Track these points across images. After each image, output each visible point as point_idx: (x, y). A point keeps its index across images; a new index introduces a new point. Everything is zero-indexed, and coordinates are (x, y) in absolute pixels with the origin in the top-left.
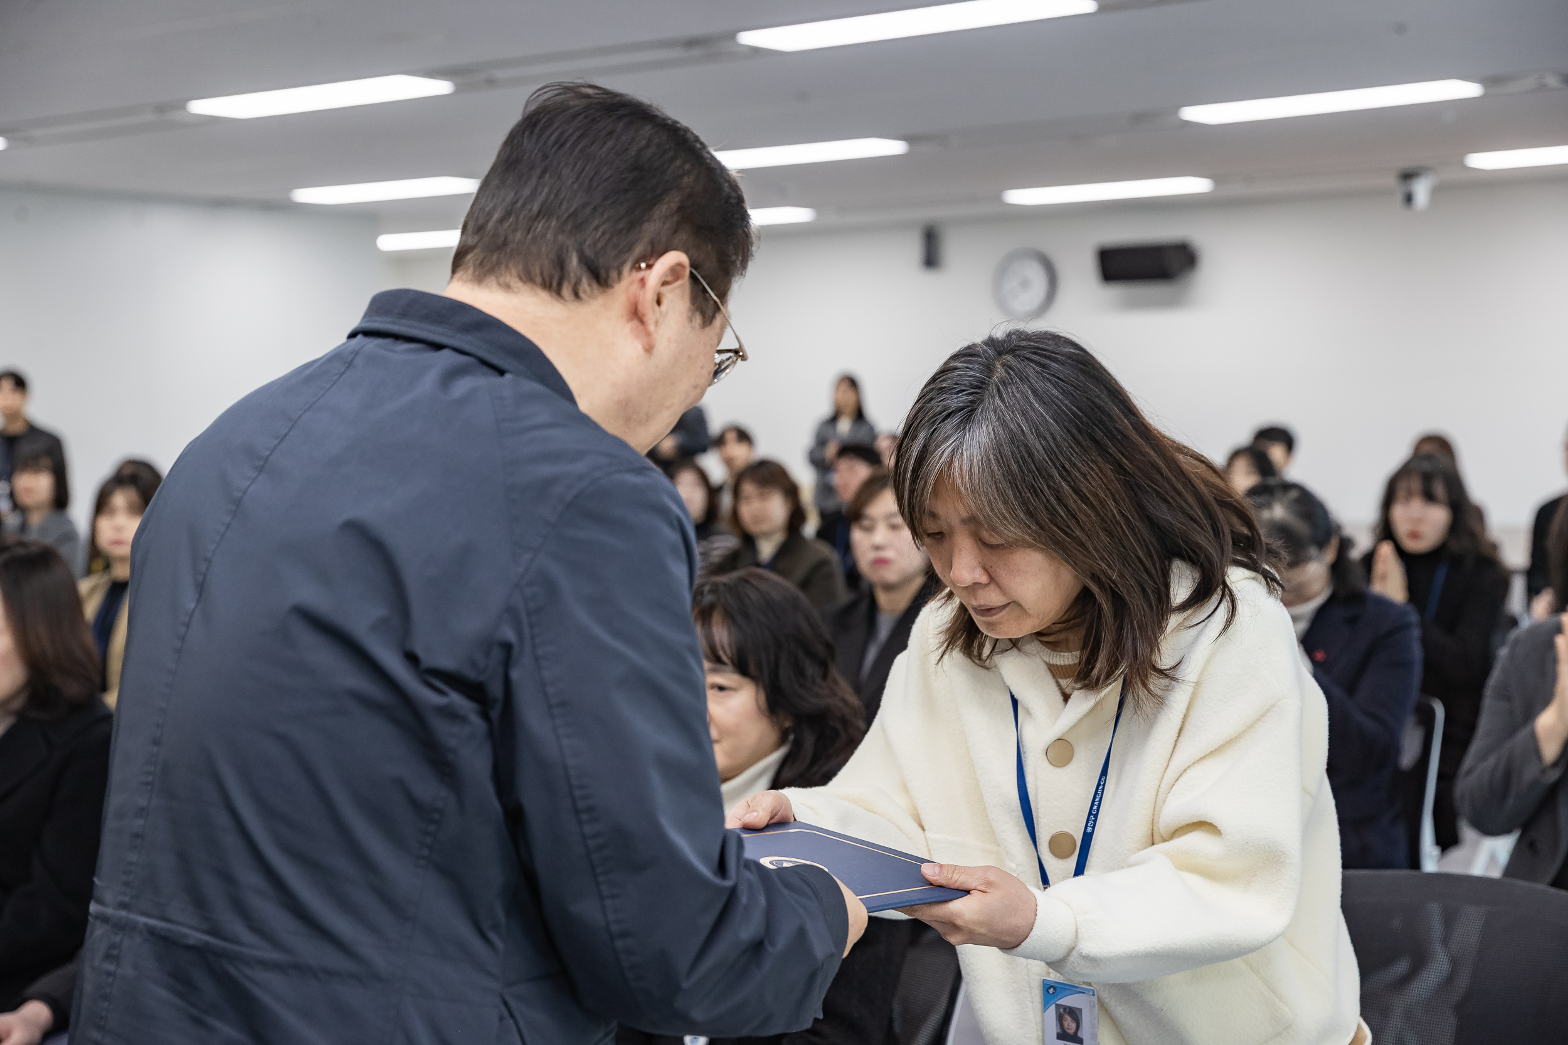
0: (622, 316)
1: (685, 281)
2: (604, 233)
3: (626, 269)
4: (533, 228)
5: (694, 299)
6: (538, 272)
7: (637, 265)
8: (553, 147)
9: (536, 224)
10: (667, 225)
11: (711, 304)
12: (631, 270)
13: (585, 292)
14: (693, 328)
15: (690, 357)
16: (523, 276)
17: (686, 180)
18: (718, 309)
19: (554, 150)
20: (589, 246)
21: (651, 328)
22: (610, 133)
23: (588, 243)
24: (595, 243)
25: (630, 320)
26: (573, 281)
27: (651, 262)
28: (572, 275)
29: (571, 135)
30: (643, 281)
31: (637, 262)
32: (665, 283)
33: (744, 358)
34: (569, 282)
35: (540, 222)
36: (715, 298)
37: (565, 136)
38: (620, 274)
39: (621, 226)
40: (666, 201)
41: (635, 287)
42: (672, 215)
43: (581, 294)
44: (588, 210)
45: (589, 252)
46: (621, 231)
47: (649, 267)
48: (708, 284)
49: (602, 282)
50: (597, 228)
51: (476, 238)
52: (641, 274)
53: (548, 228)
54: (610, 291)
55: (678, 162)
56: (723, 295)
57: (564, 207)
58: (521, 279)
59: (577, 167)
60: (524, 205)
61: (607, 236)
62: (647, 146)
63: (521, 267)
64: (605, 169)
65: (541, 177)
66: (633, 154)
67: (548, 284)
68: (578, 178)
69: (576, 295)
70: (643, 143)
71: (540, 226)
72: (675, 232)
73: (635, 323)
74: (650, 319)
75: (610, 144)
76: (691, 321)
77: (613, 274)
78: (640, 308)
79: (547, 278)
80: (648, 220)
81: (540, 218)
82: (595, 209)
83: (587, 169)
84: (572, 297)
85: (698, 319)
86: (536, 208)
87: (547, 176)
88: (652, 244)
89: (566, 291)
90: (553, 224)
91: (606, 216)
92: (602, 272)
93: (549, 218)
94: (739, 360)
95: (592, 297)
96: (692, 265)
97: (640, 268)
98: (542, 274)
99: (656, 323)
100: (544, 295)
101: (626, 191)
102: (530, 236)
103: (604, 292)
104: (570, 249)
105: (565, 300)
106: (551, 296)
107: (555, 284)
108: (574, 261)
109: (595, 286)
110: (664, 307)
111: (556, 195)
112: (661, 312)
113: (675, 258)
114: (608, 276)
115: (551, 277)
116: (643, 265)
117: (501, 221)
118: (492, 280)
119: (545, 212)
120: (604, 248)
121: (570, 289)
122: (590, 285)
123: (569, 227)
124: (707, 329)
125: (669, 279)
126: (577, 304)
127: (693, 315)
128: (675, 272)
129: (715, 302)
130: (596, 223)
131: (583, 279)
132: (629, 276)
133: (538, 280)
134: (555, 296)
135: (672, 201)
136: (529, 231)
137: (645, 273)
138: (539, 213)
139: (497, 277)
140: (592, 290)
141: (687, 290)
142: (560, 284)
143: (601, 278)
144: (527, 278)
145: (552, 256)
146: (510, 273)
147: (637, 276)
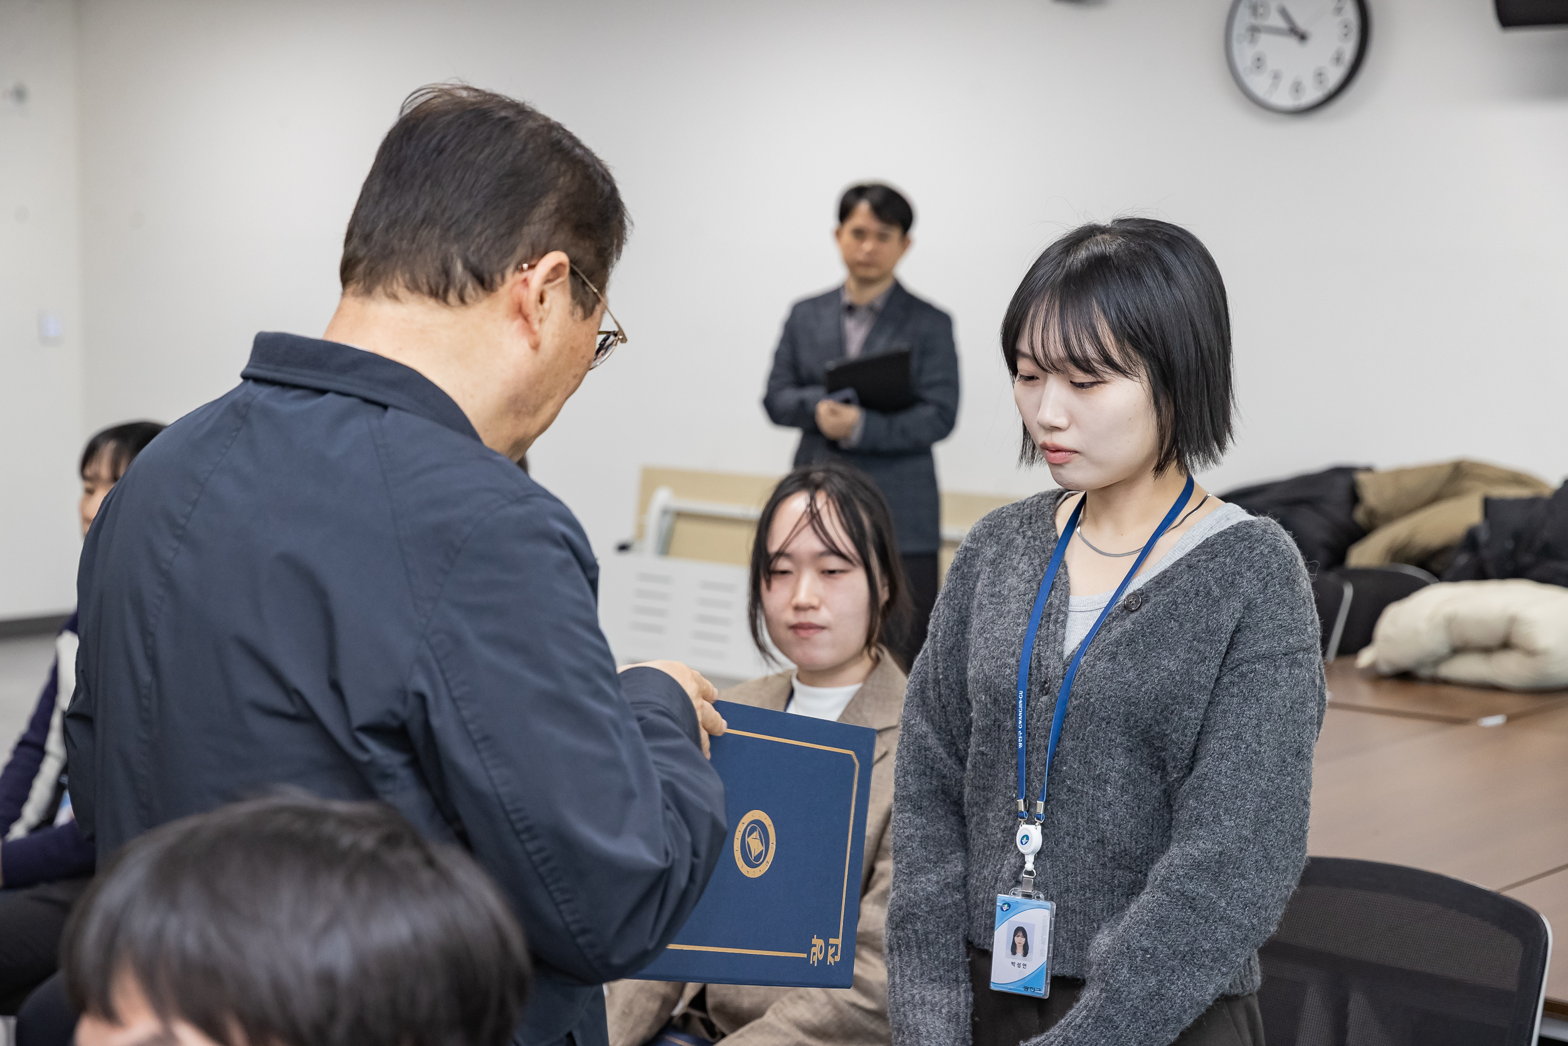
0: (507, 316)
1: (565, 277)
2: (486, 240)
3: (509, 273)
4: (418, 237)
5: (574, 295)
6: (422, 280)
7: (520, 267)
8: (432, 155)
9: (420, 231)
10: (545, 228)
11: (592, 296)
12: (514, 272)
14: (575, 321)
15: (572, 348)
16: (410, 285)
17: (561, 180)
18: (599, 300)
19: (435, 155)
20: (473, 252)
21: (536, 327)
22: (488, 139)
23: (472, 249)
24: (479, 249)
25: (514, 319)
26: (459, 286)
27: (533, 263)
28: (457, 281)
29: (450, 141)
30: (525, 281)
31: (520, 263)
32: (548, 281)
33: (624, 340)
34: (455, 288)
35: (424, 230)
36: (596, 291)
37: (443, 144)
38: (503, 278)
39: (502, 230)
40: (544, 203)
41: (519, 289)
42: (550, 216)
43: (467, 300)
44: (470, 217)
45: (473, 259)
46: (503, 236)
47: (532, 267)
48: (588, 277)
49: (486, 285)
50: (480, 234)
52: (524, 275)
53: (432, 237)
54: (493, 294)
55: (554, 164)
56: (602, 287)
57: (447, 215)
58: (407, 287)
59: (457, 175)
60: (408, 212)
61: (491, 242)
62: (523, 151)
63: (407, 276)
64: (484, 176)
65: (423, 184)
66: (511, 159)
67: (435, 292)
68: (458, 187)
69: (462, 300)
70: (520, 147)
71: (424, 233)
72: (554, 233)
73: (519, 322)
74: (534, 317)
75: (487, 151)
76: (573, 314)
77: (498, 278)
78: (524, 306)
79: (434, 287)
80: (528, 224)
81: (423, 227)
82: (477, 216)
83: (467, 176)
84: (458, 303)
85: (579, 312)
86: (419, 215)
87: (428, 183)
88: (533, 247)
89: (452, 297)
90: (438, 231)
91: (487, 221)
92: (487, 277)
93: (432, 228)
94: (619, 342)
95: (477, 300)
96: (572, 261)
97: (522, 270)
98: (428, 283)
99: (541, 321)
100: (431, 302)
101: (506, 196)
102: (415, 246)
103: (488, 296)
104: (455, 256)
105: (452, 307)
106: (437, 302)
107: (441, 292)
108: (459, 268)
109: (480, 291)
110: (546, 304)
111: (439, 203)
112: (544, 310)
113: (557, 257)
114: (492, 280)
115: (437, 285)
116: (525, 266)
117: (387, 230)
118: (379, 289)
119: (428, 220)
120: (486, 254)
121: (456, 295)
122: (474, 289)
123: (452, 235)
124: (588, 321)
125: (551, 277)
126: (463, 308)
127: (574, 308)
128: (556, 270)
129: (594, 293)
130: (478, 229)
131: (470, 286)
132: (512, 278)
133: (425, 288)
134: (444, 304)
135: (549, 203)
136: (414, 239)
137: (528, 274)
138: (423, 221)
139: (384, 288)
140: (477, 294)
141: (568, 286)
142: (446, 291)
143: (485, 282)
144: (414, 287)
145: (438, 264)
146: (398, 282)
147: (520, 277)
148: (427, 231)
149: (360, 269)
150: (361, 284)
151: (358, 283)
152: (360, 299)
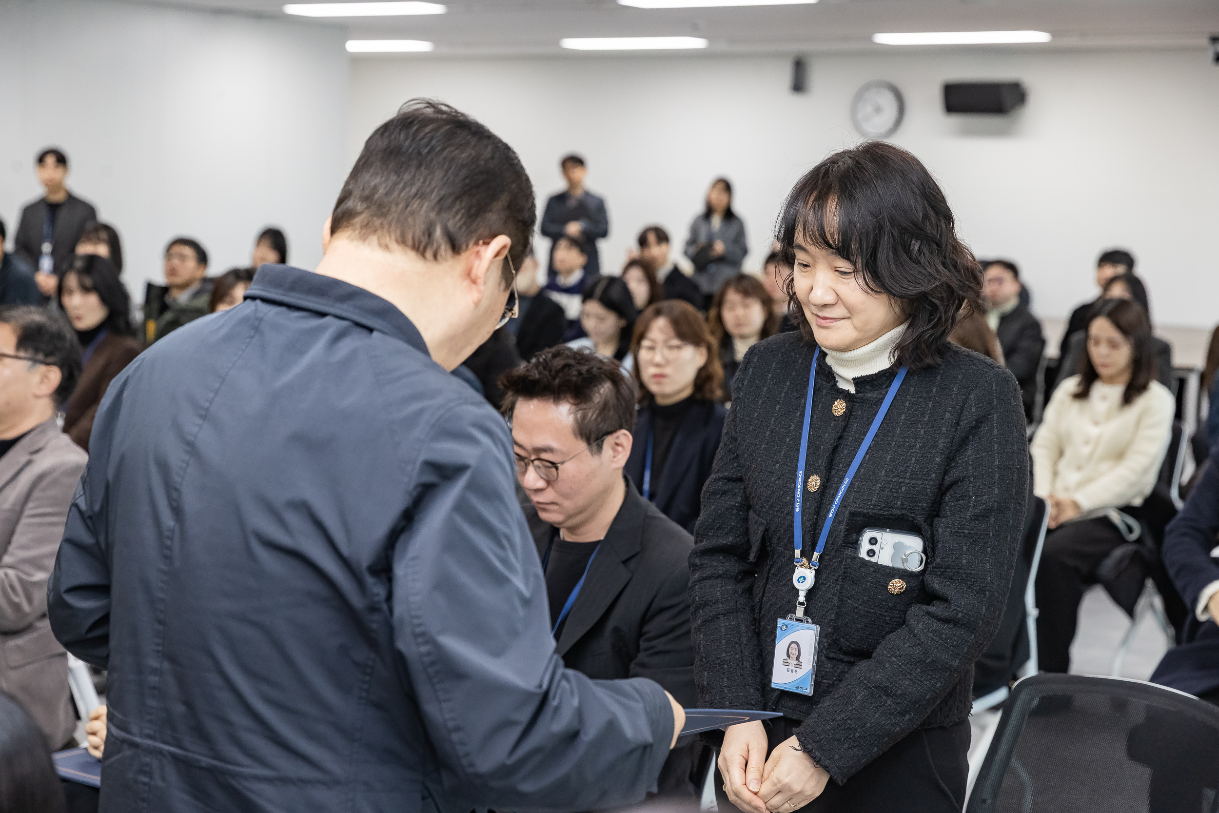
1: (501, 258)
2: (461, 217)
3: (471, 244)
4: (410, 205)
5: (504, 271)
6: (409, 237)
7: (478, 243)
9: (414, 201)
10: (501, 217)
11: (511, 275)
12: (474, 245)
13: (441, 255)
14: (499, 290)
16: (399, 240)
17: (513, 186)
20: (451, 224)
23: (451, 221)
24: (455, 223)
25: (464, 280)
26: (435, 246)
27: (486, 241)
28: (435, 242)
30: (478, 252)
31: (479, 240)
34: (433, 247)
35: (416, 200)
36: (514, 272)
38: (467, 246)
39: (473, 211)
41: (473, 256)
43: (439, 257)
44: (453, 198)
45: (450, 228)
47: (486, 243)
48: (512, 261)
51: (364, 206)
52: (478, 248)
53: (421, 207)
54: (457, 257)
56: (517, 269)
58: (397, 241)
61: (464, 219)
62: (492, 158)
63: (398, 232)
66: (483, 162)
67: (417, 245)
69: (435, 256)
71: (415, 205)
72: (505, 222)
73: (469, 283)
76: (499, 285)
77: (464, 246)
78: (474, 272)
80: (490, 211)
81: (415, 199)
82: (457, 198)
84: (432, 258)
85: (503, 285)
86: (414, 190)
89: (429, 254)
90: (426, 204)
91: (464, 204)
92: (458, 243)
93: (422, 200)
95: (446, 260)
97: (479, 245)
98: (413, 238)
100: (412, 255)
102: (408, 210)
103: (453, 257)
104: (437, 224)
105: (426, 260)
106: (417, 256)
107: (421, 248)
109: (450, 252)
113: (503, 241)
114: (460, 247)
115: (420, 242)
116: (481, 242)
117: (388, 194)
118: (374, 239)
119: (421, 195)
120: (460, 228)
121: (432, 253)
122: (446, 251)
123: (437, 208)
126: (434, 263)
127: (501, 280)
128: (501, 249)
130: (455, 209)
131: (443, 247)
132: (473, 249)
133: (410, 242)
134: (420, 256)
135: (504, 199)
136: (407, 206)
137: (481, 248)
138: (416, 195)
139: (378, 238)
140: (446, 256)
141: (501, 263)
142: (425, 248)
143: (456, 248)
144: (402, 241)
145: (423, 227)
146: (390, 236)
147: (476, 249)
148: (417, 202)
149: (358, 220)
150: (357, 232)
151: (354, 230)
152: (355, 243)
